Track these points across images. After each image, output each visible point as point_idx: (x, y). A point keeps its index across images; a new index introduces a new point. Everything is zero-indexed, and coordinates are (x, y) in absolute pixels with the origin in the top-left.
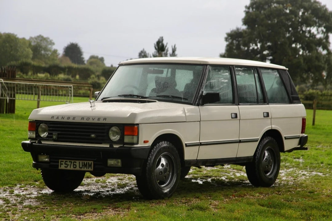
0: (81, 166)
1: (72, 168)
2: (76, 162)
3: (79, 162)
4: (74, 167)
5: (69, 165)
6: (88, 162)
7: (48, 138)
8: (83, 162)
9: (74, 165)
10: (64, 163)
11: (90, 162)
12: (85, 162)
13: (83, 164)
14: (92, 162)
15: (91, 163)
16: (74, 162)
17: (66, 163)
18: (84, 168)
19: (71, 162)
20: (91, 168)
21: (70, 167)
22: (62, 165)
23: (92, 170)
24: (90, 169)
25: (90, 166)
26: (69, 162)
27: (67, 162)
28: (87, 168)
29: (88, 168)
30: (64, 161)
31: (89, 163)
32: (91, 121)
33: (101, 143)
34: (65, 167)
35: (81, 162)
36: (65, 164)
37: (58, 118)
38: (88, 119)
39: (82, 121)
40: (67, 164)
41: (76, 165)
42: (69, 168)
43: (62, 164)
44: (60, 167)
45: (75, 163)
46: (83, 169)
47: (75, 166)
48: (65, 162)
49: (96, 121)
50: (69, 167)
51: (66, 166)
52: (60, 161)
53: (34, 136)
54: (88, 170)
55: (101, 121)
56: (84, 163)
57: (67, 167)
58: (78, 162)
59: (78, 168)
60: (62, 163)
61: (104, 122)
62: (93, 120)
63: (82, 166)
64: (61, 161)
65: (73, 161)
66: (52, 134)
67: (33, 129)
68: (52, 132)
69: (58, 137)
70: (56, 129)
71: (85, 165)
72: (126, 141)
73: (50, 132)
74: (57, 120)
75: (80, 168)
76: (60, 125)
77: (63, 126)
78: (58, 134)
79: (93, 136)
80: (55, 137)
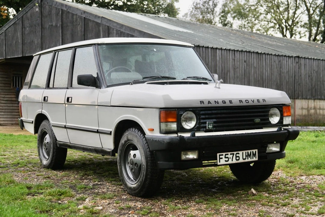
0: (244, 157)
1: (234, 161)
2: (239, 154)
3: (243, 153)
4: (237, 160)
5: (230, 158)
6: (252, 151)
7: (198, 130)
8: (247, 151)
9: (236, 157)
10: (223, 157)
11: (254, 151)
12: (249, 151)
13: (247, 155)
14: (257, 150)
15: (256, 151)
17: (227, 156)
18: (248, 159)
19: (233, 154)
20: (256, 158)
21: (232, 161)
22: (221, 160)
23: (257, 159)
25: (254, 155)
26: (231, 154)
27: (228, 154)
28: (251, 159)
29: (253, 158)
30: (224, 154)
31: (253, 152)
32: (251, 103)
33: (262, 128)
34: (226, 161)
35: (244, 152)
36: (225, 157)
37: (210, 103)
38: (247, 101)
39: (241, 104)
40: (228, 158)
41: (239, 157)
42: (230, 162)
43: (222, 158)
44: (220, 162)
45: (237, 155)
46: (246, 160)
47: (238, 158)
48: (226, 155)
49: (256, 103)
50: (230, 160)
51: (227, 159)
52: (218, 154)
53: (174, 126)
55: (262, 103)
56: (248, 152)
57: (228, 161)
58: (241, 153)
59: (241, 160)
60: (221, 157)
61: (265, 103)
62: (253, 102)
63: (246, 156)
64: (220, 155)
65: (235, 153)
66: (206, 123)
67: (170, 120)
68: (204, 121)
69: (214, 127)
70: (210, 116)
71: (248, 155)
72: (284, 123)
73: (202, 121)
74: (210, 105)
75: (244, 159)
76: (215, 112)
77: (219, 112)
78: (215, 122)
79: (258, 120)
80: (211, 127)
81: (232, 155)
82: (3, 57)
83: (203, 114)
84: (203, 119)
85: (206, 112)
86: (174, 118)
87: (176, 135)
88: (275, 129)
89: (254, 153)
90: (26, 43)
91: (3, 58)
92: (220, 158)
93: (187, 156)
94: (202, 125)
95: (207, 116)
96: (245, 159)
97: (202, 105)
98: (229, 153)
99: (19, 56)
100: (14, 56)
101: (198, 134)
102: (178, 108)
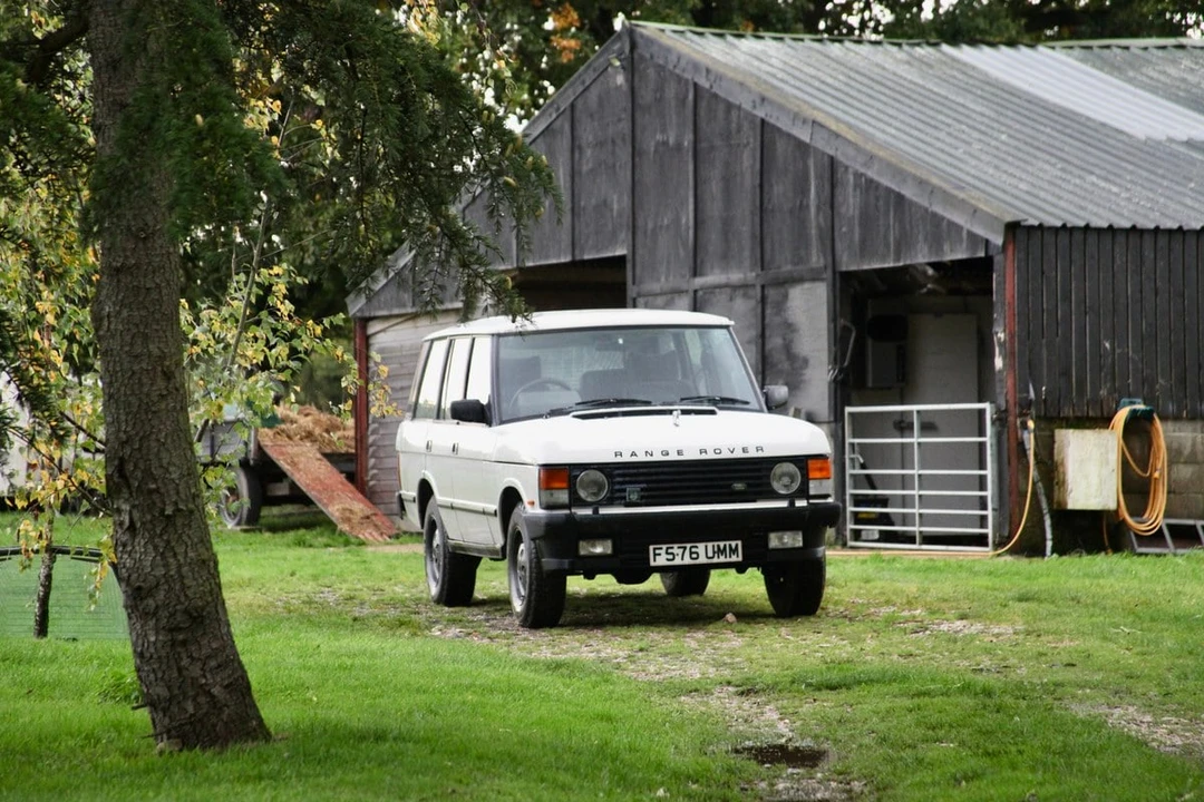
0: (710, 554)
1: (687, 561)
2: (697, 547)
3: (706, 546)
4: (692, 559)
5: (678, 555)
6: (727, 543)
7: (610, 502)
8: (716, 544)
9: (691, 553)
10: (663, 552)
11: (733, 544)
12: (722, 544)
13: (716, 550)
14: (739, 543)
15: (737, 545)
16: (691, 548)
17: (670, 551)
18: (719, 558)
19: (685, 548)
20: (738, 557)
21: (682, 559)
22: (658, 557)
23: (740, 559)
24: (734, 559)
25: (734, 551)
26: (679, 548)
27: (672, 548)
28: (726, 557)
29: (730, 557)
30: (664, 547)
31: (730, 545)
32: (726, 455)
33: (754, 501)
34: (668, 560)
35: (710, 545)
36: (667, 553)
37: (636, 456)
38: (718, 452)
39: (704, 457)
40: (672, 554)
41: (697, 553)
42: (678, 561)
43: (659, 554)
44: (655, 561)
45: (693, 550)
46: (715, 560)
47: (695, 556)
48: (668, 548)
49: (739, 455)
50: (677, 559)
51: (671, 557)
52: (651, 548)
53: (563, 497)
54: (728, 560)
55: (753, 454)
56: (718, 546)
57: (673, 559)
58: (701, 546)
59: (702, 560)
60: (657, 552)
61: (760, 454)
62: (732, 453)
63: (714, 553)
64: (655, 549)
65: (688, 546)
66: (624, 491)
67: (557, 485)
68: (623, 487)
69: (642, 497)
70: (633, 479)
71: (721, 551)
72: (812, 492)
73: (617, 487)
74: (634, 459)
75: (707, 557)
76: (645, 470)
77: (653, 470)
78: (642, 490)
79: (739, 486)
80: (634, 497)
81: (682, 550)
82: (512, 264)
83: (619, 475)
84: (619, 483)
85: (626, 471)
86: (562, 481)
87: (567, 512)
88: (784, 504)
89: (733, 547)
90: (584, 208)
91: (510, 267)
92: (655, 555)
93: (592, 550)
94: (618, 495)
95: (627, 479)
96: (713, 557)
97: (619, 459)
98: (676, 546)
99: (563, 260)
100: (547, 257)
101: (603, 511)
102: (570, 465)
